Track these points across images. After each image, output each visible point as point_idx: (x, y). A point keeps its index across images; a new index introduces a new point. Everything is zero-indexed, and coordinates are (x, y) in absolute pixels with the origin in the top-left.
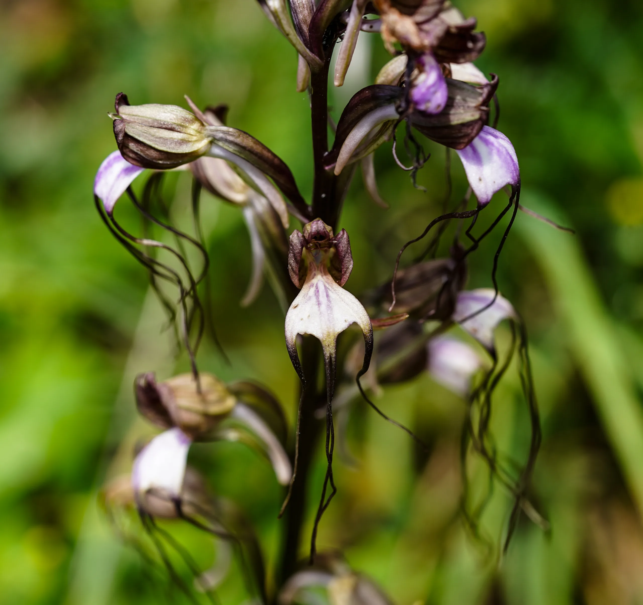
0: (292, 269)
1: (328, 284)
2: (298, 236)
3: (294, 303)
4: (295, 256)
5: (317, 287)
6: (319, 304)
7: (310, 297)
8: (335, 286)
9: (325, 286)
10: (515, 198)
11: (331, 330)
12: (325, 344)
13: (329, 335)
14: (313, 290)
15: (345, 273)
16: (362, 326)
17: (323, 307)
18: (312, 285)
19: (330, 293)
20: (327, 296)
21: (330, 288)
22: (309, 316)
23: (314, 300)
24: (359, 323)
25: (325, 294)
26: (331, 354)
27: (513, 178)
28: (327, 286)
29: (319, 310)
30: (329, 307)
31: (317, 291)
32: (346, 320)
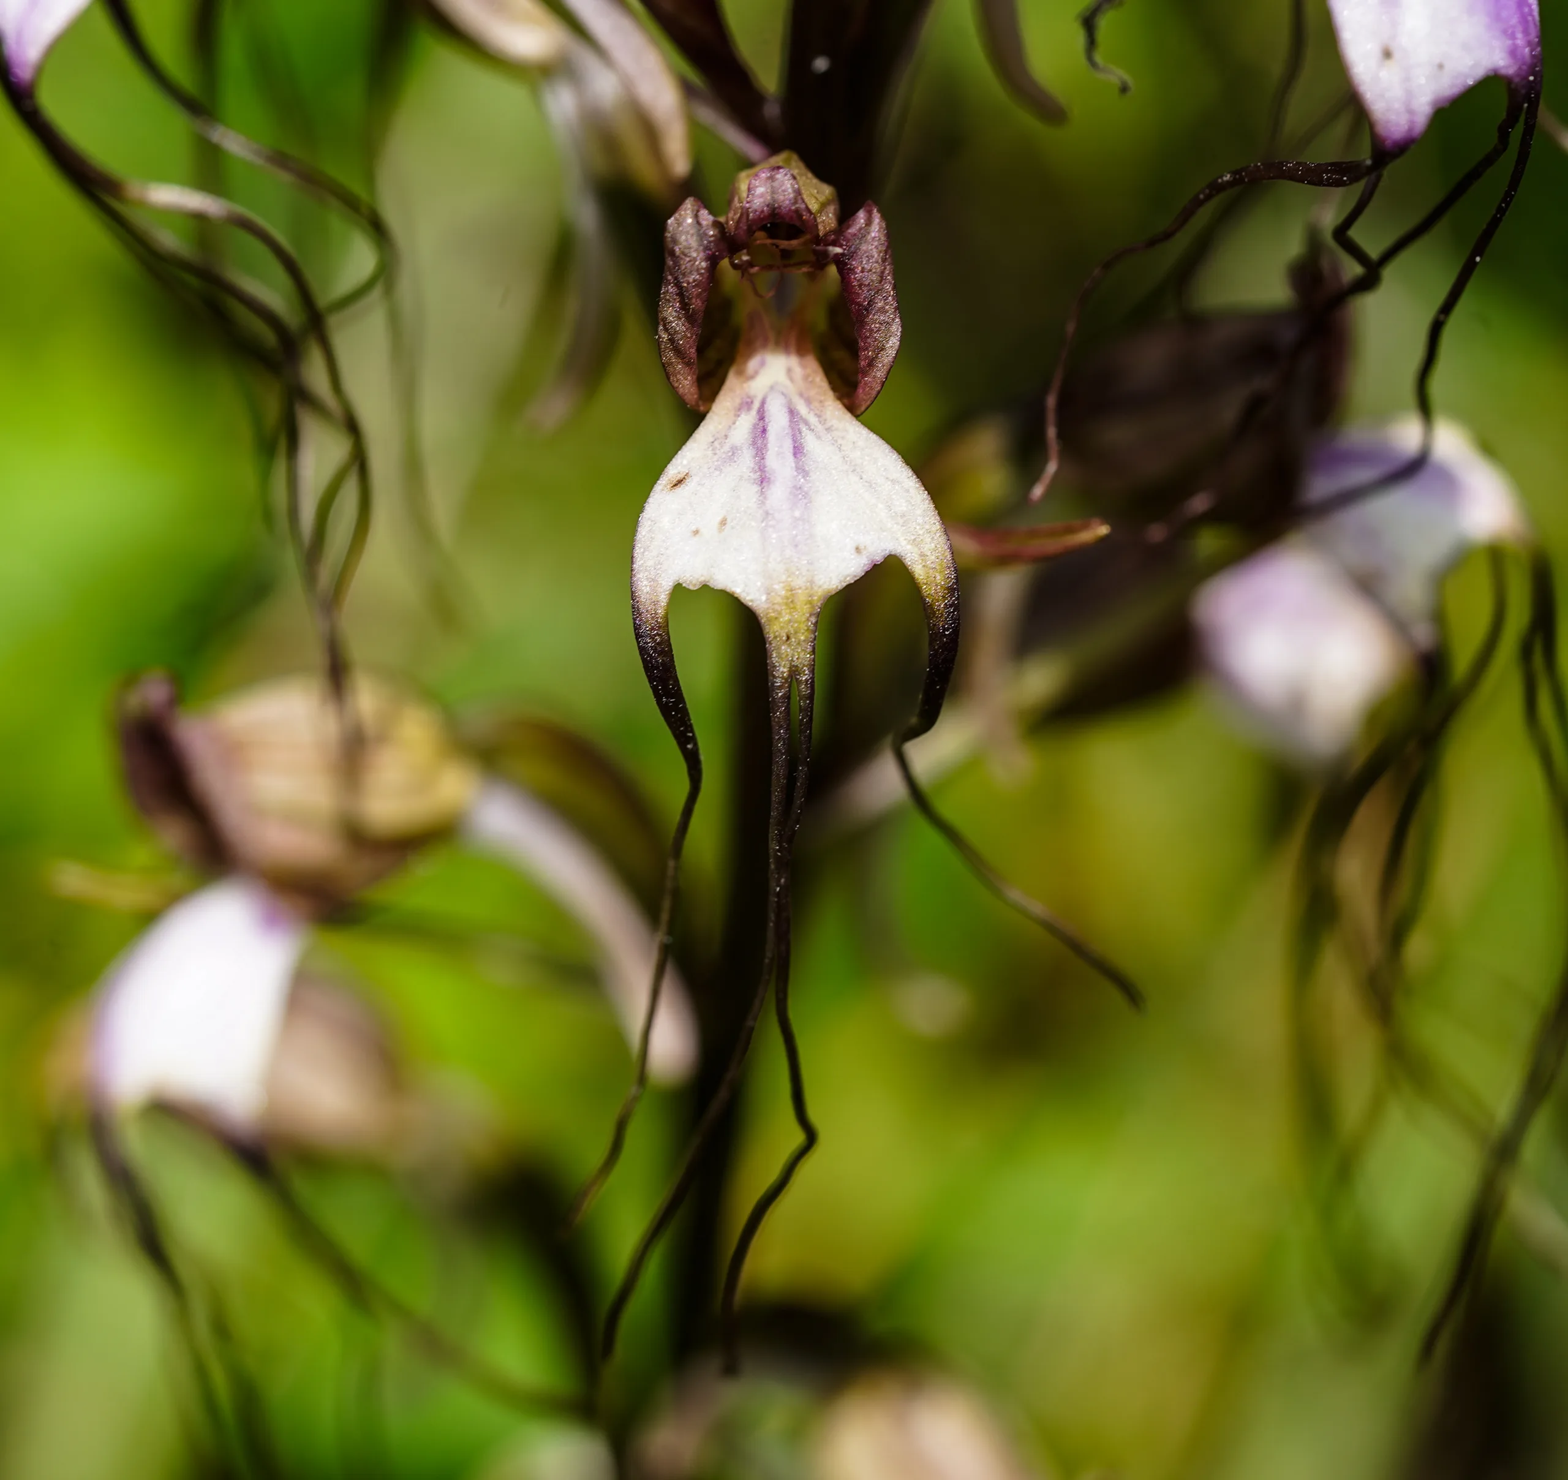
0: (672, 341)
1: (808, 401)
2: (698, 223)
3: (673, 470)
4: (681, 293)
5: (762, 416)
6: (763, 479)
7: (734, 451)
8: (835, 411)
9: (792, 412)
10: (1520, 127)
11: (799, 582)
12: (774, 631)
13: (790, 601)
14: (747, 421)
15: (871, 364)
16: (919, 572)
17: (778, 492)
18: (747, 404)
19: (810, 442)
20: (798, 450)
21: (812, 419)
22: (723, 522)
23: (747, 459)
24: (908, 562)
25: (788, 445)
26: (794, 671)
27: (1513, 52)
28: (802, 408)
29: (762, 503)
30: (800, 494)
31: (761, 431)
32: (862, 547)
